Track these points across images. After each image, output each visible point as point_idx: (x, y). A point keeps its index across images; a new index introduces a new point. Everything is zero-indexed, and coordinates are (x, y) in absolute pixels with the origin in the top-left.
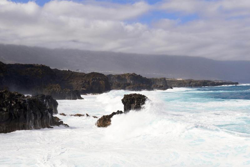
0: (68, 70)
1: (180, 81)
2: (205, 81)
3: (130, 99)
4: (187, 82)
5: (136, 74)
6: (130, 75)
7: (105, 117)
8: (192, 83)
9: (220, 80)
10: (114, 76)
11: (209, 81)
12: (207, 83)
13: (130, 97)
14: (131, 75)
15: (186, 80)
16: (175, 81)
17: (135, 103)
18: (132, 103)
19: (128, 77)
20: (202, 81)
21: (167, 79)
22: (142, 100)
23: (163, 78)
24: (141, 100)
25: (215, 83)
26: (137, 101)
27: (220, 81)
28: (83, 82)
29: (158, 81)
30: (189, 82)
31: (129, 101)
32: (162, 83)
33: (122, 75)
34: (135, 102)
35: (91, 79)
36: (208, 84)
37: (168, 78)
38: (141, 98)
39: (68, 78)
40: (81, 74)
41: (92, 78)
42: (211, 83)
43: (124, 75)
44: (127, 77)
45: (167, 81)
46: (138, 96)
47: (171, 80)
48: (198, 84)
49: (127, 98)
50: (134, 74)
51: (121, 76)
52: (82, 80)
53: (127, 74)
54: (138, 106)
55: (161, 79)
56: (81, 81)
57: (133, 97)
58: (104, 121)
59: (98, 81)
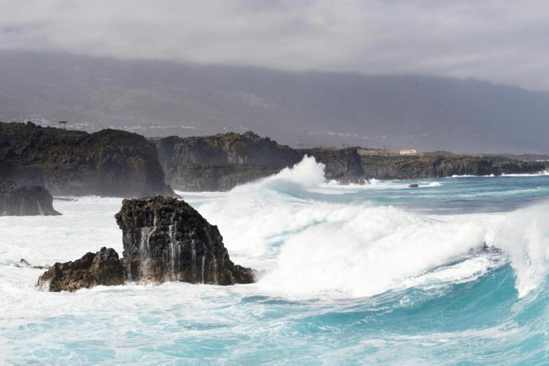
0: (29, 123)
1: (406, 157)
2: (486, 157)
3: (138, 212)
4: (427, 160)
5: (256, 136)
6: (236, 140)
7: (61, 267)
8: (443, 165)
9: (538, 153)
10: (182, 140)
11: (500, 158)
12: (491, 163)
13: (140, 206)
14: (240, 140)
15: (426, 156)
16: (388, 158)
17: (153, 225)
18: (142, 226)
19: (231, 145)
20: (478, 158)
21: (361, 153)
22: (174, 214)
23: (349, 150)
24: (171, 216)
25: (520, 165)
26: (161, 216)
27: (541, 157)
28: (75, 163)
29: (334, 157)
30: (434, 161)
31: (135, 218)
32: (346, 163)
33: (210, 137)
34: (155, 222)
35: (100, 153)
36: (497, 168)
37: (366, 149)
38: (171, 210)
39: (26, 150)
40: (71, 135)
41: (102, 149)
42: (505, 163)
43: (218, 139)
44: (227, 144)
45: (364, 156)
46: (165, 204)
47: (375, 153)
48: (461, 167)
49: (131, 209)
50: (251, 133)
51: (207, 141)
52: (73, 154)
53: (227, 135)
54: (162, 233)
55: (342, 152)
56: (68, 159)
57: (148, 208)
58: (56, 279)
59: (125, 156)
